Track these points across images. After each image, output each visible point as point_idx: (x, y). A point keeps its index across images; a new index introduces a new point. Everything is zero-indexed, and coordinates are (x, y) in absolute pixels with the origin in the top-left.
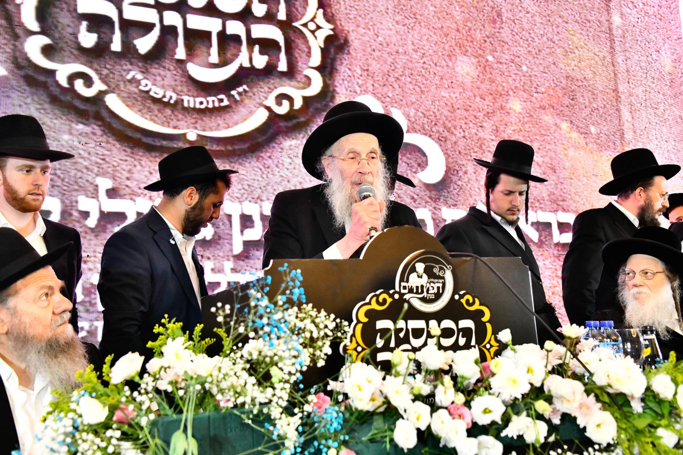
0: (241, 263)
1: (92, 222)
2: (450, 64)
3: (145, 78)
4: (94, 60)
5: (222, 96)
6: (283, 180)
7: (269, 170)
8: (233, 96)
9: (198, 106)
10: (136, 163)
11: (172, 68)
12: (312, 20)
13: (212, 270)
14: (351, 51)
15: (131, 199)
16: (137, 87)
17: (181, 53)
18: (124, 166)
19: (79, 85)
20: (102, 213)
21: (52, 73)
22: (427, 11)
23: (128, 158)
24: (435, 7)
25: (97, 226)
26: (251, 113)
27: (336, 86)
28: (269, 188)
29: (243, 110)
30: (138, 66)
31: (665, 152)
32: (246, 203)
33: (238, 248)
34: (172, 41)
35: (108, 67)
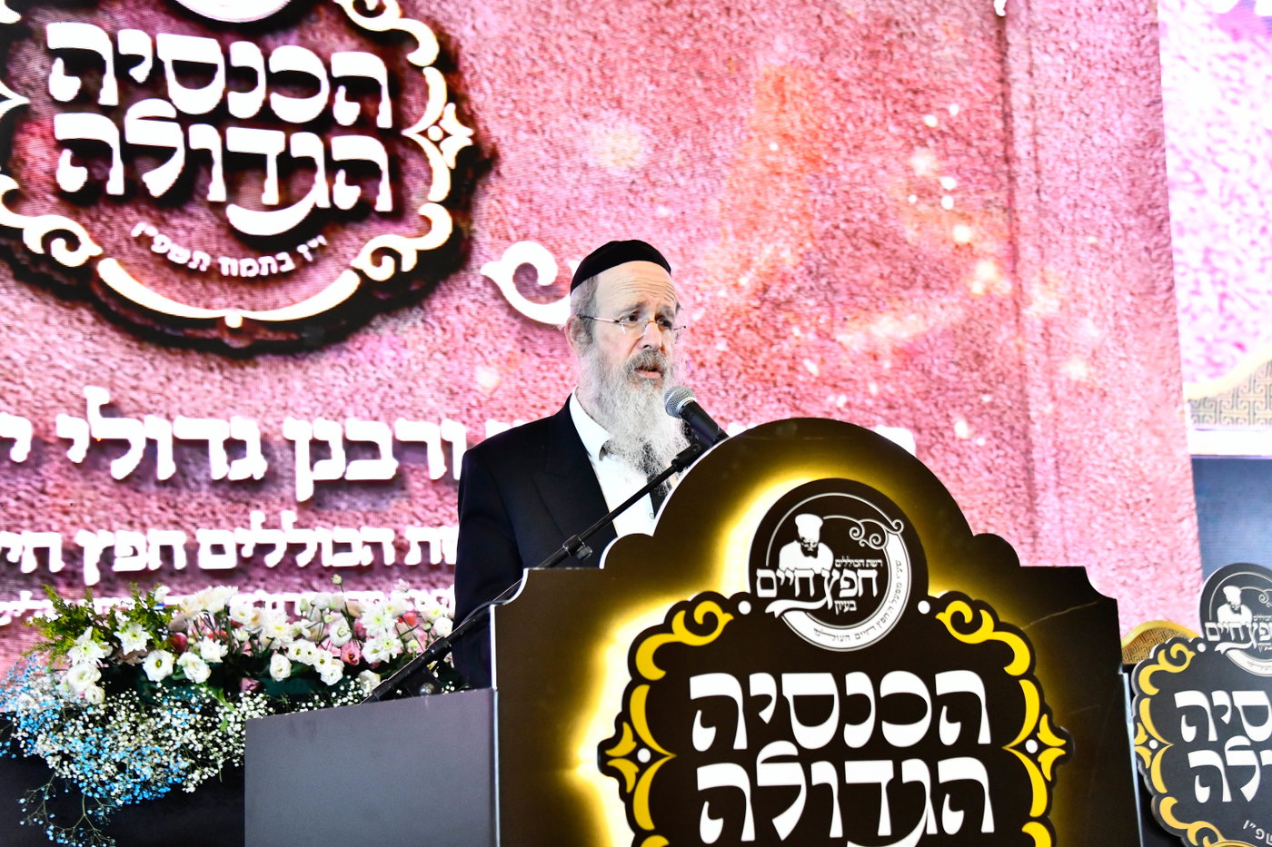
0: (310, 514)
1: (77, 454)
2: (682, 181)
3: (161, 232)
4: (81, 211)
5: (283, 256)
6: (381, 385)
7: (359, 370)
8: (301, 255)
9: (244, 273)
10: (146, 364)
11: (202, 215)
12: (436, 124)
13: (264, 525)
14: (502, 171)
15: (139, 419)
16: (149, 248)
17: (217, 191)
18: (128, 368)
19: (59, 249)
20: (93, 440)
21: (18, 233)
22: (641, 94)
23: (134, 358)
24: (658, 85)
25: (85, 460)
26: (332, 280)
27: (475, 231)
28: (357, 397)
29: (317, 276)
30: (150, 215)
31: (1110, 317)
32: (320, 422)
33: (305, 491)
34: (204, 172)
35: (104, 219)
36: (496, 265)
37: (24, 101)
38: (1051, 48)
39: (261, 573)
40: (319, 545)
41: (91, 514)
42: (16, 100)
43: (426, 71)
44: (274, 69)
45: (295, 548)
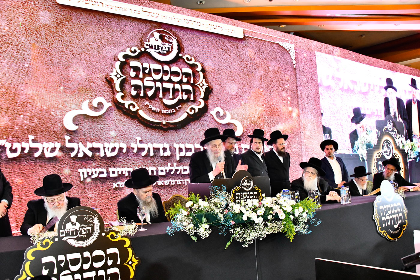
0: (179, 163)
1: (135, 151)
3: (150, 104)
4: (135, 99)
5: (173, 109)
7: (188, 133)
8: (177, 109)
9: (166, 113)
10: (148, 132)
11: (158, 101)
12: (201, 83)
13: (170, 166)
14: (213, 92)
15: (146, 143)
16: (148, 107)
17: (161, 96)
18: (144, 133)
19: (131, 108)
20: (138, 148)
21: (123, 104)
23: (145, 130)
25: (137, 152)
26: (182, 114)
27: (208, 104)
28: (187, 139)
29: (180, 113)
30: (148, 101)
32: (180, 144)
33: (178, 159)
34: (158, 92)
35: (140, 101)
36: (213, 112)
37: (125, 77)
38: (303, 75)
39: (170, 176)
40: (181, 170)
41: (138, 163)
42: (124, 77)
43: (200, 72)
44: (171, 71)
45: (177, 170)
